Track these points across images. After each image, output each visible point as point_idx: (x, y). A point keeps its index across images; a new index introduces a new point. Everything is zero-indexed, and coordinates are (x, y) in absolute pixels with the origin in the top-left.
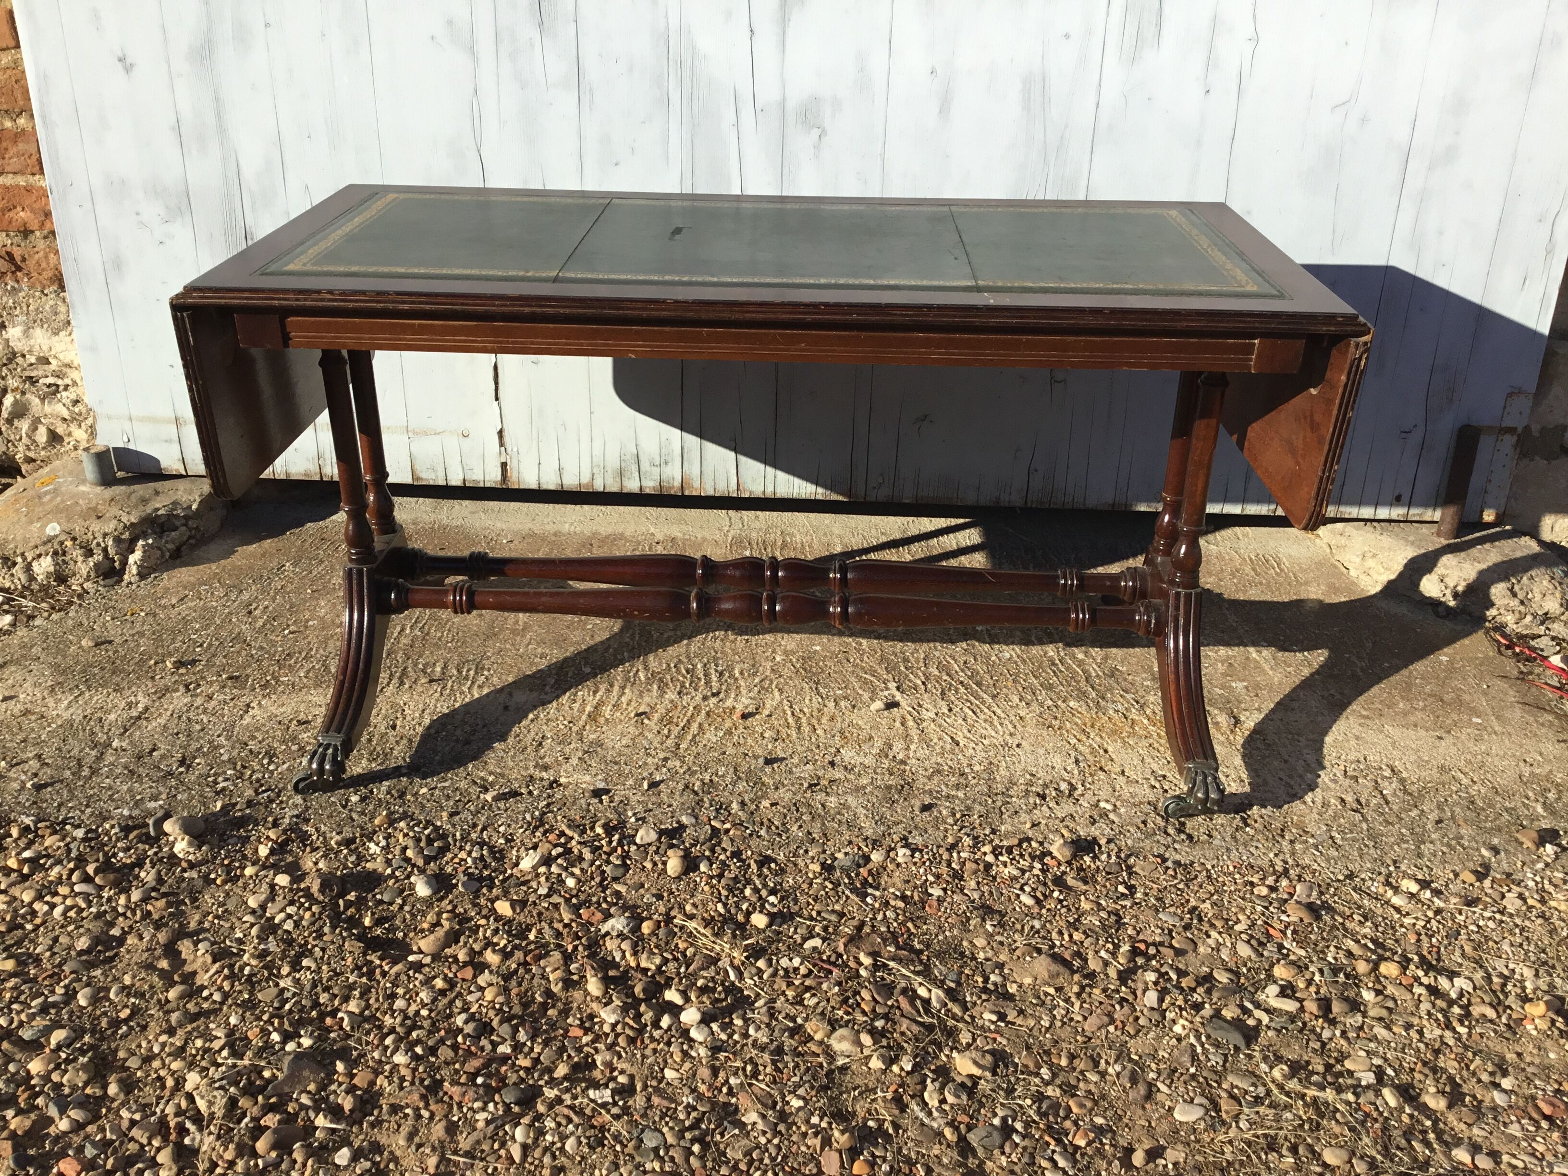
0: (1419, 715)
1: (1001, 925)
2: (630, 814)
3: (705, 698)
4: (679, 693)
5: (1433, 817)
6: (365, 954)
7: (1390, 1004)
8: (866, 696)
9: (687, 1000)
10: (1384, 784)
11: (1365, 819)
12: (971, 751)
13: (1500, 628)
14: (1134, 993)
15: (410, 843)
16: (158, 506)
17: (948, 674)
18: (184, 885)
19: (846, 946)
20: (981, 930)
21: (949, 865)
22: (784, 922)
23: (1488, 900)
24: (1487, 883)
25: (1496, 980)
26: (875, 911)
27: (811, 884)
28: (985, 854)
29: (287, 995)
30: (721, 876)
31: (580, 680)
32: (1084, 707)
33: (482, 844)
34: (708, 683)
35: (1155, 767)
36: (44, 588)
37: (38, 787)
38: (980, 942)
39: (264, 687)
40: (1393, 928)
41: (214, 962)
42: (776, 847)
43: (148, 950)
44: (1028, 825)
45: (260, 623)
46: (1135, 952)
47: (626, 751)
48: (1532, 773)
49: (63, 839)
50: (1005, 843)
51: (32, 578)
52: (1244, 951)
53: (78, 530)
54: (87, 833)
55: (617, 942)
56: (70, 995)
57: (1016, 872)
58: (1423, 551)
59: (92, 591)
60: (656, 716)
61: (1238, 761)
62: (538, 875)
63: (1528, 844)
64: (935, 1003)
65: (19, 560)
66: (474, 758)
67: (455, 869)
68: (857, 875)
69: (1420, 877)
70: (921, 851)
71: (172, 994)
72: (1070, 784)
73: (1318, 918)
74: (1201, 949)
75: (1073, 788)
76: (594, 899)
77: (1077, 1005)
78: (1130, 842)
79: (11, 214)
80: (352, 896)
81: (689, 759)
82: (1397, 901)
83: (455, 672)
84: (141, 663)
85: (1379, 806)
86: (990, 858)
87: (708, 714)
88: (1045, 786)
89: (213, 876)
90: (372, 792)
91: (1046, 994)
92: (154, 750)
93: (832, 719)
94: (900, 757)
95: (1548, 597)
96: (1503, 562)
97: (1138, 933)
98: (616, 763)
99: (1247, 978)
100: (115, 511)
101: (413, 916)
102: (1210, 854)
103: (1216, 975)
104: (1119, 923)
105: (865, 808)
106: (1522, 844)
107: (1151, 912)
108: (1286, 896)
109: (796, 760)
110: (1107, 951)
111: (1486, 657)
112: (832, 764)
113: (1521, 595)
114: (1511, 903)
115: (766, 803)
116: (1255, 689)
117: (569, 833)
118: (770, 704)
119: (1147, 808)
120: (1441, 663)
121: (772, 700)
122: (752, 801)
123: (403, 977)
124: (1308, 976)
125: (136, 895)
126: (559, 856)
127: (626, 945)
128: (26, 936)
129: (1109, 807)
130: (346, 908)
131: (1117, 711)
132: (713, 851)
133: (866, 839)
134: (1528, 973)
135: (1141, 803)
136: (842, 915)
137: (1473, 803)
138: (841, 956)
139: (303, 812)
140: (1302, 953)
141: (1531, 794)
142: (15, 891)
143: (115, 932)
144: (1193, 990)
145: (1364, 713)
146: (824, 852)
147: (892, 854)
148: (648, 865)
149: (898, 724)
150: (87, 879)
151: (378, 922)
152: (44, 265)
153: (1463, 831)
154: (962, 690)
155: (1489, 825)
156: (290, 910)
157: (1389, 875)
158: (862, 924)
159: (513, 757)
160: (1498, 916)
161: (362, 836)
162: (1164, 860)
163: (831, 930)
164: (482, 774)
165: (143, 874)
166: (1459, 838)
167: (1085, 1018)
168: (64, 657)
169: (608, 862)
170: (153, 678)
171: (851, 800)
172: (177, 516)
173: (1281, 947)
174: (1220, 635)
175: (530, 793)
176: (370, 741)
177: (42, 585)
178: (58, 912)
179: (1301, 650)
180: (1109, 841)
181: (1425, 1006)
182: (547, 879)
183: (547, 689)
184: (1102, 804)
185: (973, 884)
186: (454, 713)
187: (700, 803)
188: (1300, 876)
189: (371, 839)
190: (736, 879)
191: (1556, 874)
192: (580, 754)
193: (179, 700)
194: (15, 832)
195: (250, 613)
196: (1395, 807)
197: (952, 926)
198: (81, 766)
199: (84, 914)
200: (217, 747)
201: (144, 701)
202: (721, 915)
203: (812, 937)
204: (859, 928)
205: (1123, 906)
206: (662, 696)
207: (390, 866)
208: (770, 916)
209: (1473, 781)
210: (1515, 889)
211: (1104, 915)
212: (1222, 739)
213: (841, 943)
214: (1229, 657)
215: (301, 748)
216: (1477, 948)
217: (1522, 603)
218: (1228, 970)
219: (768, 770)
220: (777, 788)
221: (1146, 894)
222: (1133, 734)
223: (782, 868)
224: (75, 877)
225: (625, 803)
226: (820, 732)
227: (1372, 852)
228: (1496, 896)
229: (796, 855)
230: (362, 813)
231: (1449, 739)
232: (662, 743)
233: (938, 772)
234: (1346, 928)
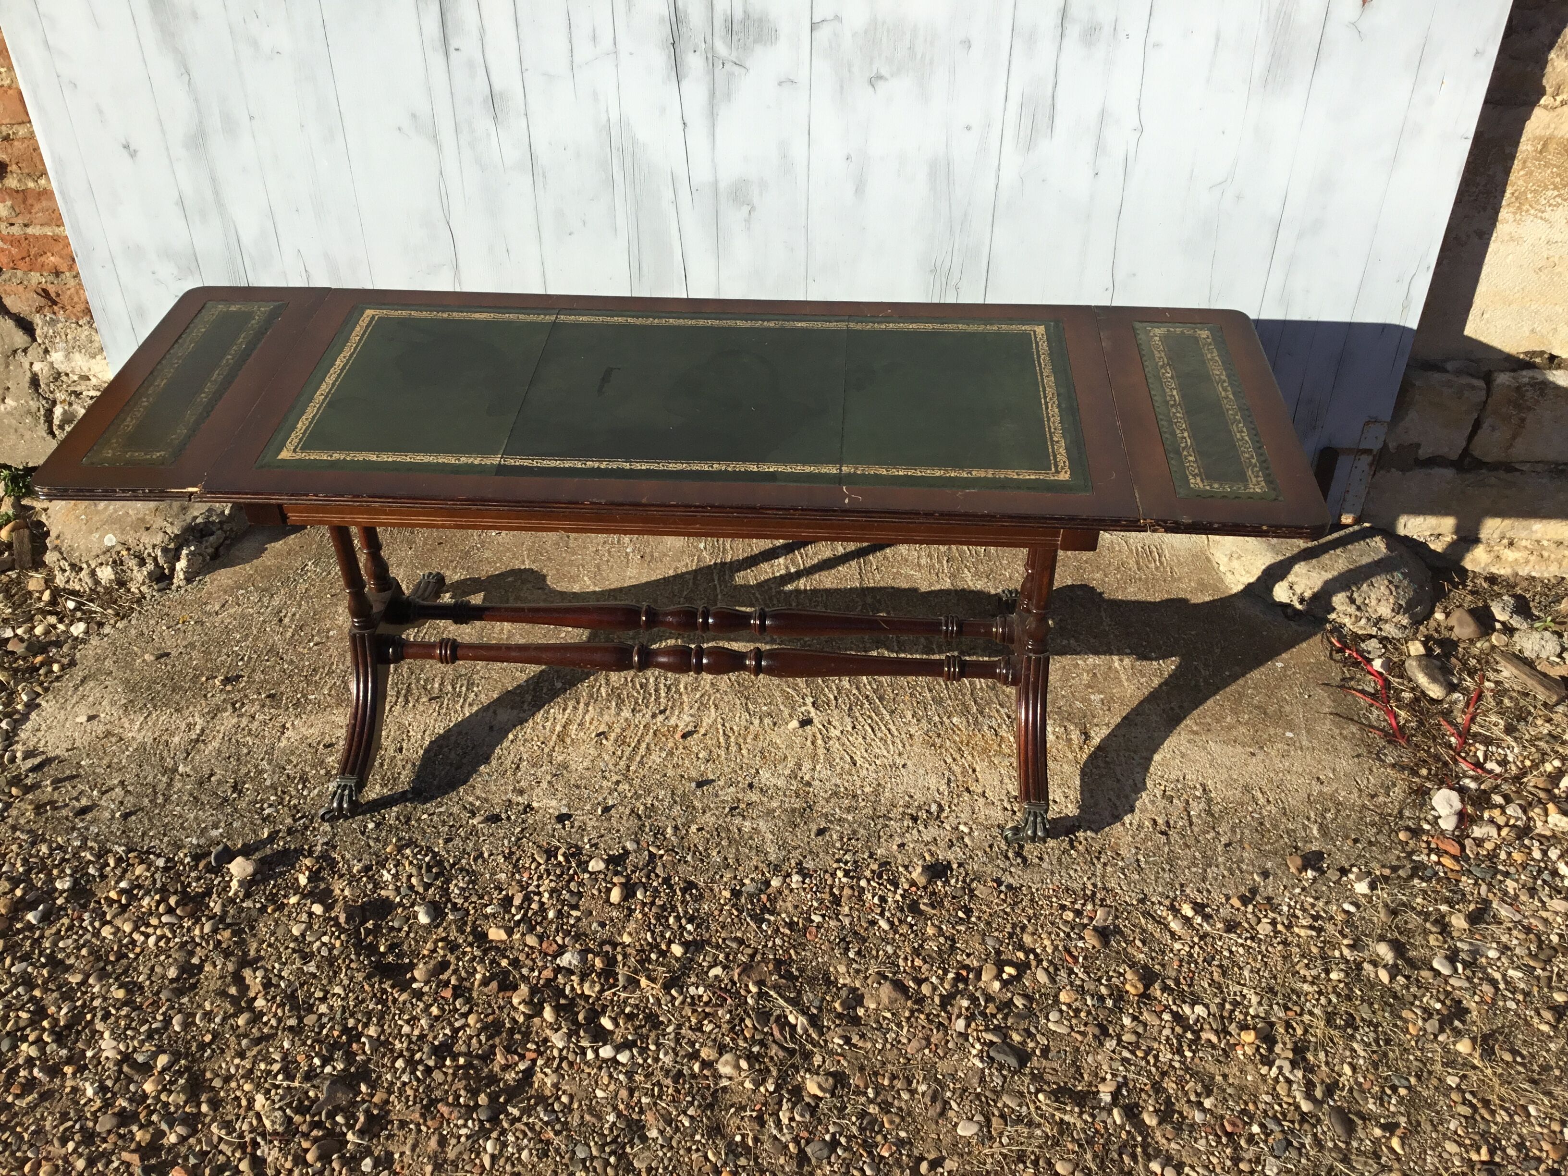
0: (1242, 729)
1: (861, 952)
2: (586, 841)
3: (654, 716)
4: (633, 711)
5: (1224, 840)
6: (381, 982)
7: (1140, 1030)
8: (786, 712)
9: (617, 1025)
10: (1194, 804)
11: (1169, 842)
12: (865, 771)
13: (1338, 628)
14: (950, 1019)
15: (414, 872)
16: (196, 514)
17: (858, 688)
18: (243, 915)
19: (739, 976)
20: (845, 958)
21: (831, 889)
22: (696, 950)
23: (1247, 925)
24: (1250, 908)
25: (1228, 1006)
26: (768, 938)
27: (721, 911)
28: (860, 879)
29: (325, 1020)
30: (653, 903)
31: (553, 695)
32: (965, 723)
34: (657, 699)
35: (1010, 787)
36: (108, 590)
37: (126, 816)
38: (842, 969)
39: (296, 705)
40: (1164, 951)
42: (698, 873)
43: (221, 978)
45: (289, 634)
46: (958, 978)
47: (587, 774)
48: (1320, 793)
49: (148, 870)
50: (878, 868)
51: (97, 582)
52: (1043, 977)
53: (131, 542)
54: (167, 862)
56: (167, 1021)
59: (148, 597)
60: (613, 736)
63: (1293, 870)
64: (799, 1030)
65: (84, 566)
66: (465, 782)
68: (759, 900)
69: (1199, 901)
70: (811, 876)
71: (241, 1021)
72: (940, 806)
73: (1106, 944)
75: (941, 809)
76: (553, 928)
77: (905, 1030)
78: (976, 866)
79: (43, 259)
80: (370, 924)
81: (638, 781)
82: (1175, 926)
83: (450, 688)
84: (196, 677)
85: (1183, 828)
86: (863, 884)
87: (655, 734)
88: (919, 808)
90: (384, 818)
91: (885, 1018)
92: (211, 775)
93: (756, 738)
94: (807, 778)
95: (1383, 602)
96: (1351, 570)
97: (966, 959)
98: (578, 787)
99: (1038, 1004)
100: (159, 522)
101: (417, 942)
102: (1037, 878)
103: (1016, 1001)
104: (953, 948)
105: (772, 833)
106: (1289, 868)
107: (977, 937)
108: (1087, 921)
109: (721, 783)
110: (938, 977)
111: (1318, 662)
112: (751, 786)
113: (1359, 602)
114: (1264, 929)
115: (694, 828)
116: (1108, 703)
117: (539, 860)
118: (707, 721)
119: (995, 831)
120: (1275, 669)
121: (710, 717)
122: (683, 825)
123: (409, 1005)
125: (207, 928)
128: (130, 965)
129: (966, 830)
130: (366, 936)
131: (990, 727)
132: (648, 877)
133: (768, 865)
134: (1255, 999)
135: (992, 825)
136: (741, 942)
137: (1261, 824)
138: (734, 983)
139: (331, 840)
140: (1087, 978)
141: (1312, 815)
142: (118, 922)
143: (195, 961)
144: (994, 1016)
145: (1195, 728)
146: (735, 877)
147: (788, 880)
148: (597, 893)
149: (809, 743)
150: (170, 911)
151: (391, 948)
152: (76, 299)
153: (1245, 855)
154: (867, 706)
155: (1268, 847)
156: (325, 939)
157: (1174, 899)
158: (756, 951)
159: (496, 781)
160: (1249, 942)
161: (377, 864)
162: (1000, 883)
163: (731, 958)
164: (471, 799)
165: (212, 904)
166: (1240, 861)
167: (910, 1041)
168: (132, 671)
169: (567, 891)
170: (205, 696)
171: (762, 825)
172: (213, 523)
173: (1072, 972)
174: (1092, 640)
175: (509, 818)
176: (382, 765)
177: (106, 588)
178: (152, 941)
179: (1157, 659)
180: (960, 865)
181: (1166, 1032)
183: (526, 707)
184: (962, 827)
185: (846, 910)
186: (449, 731)
187: (641, 828)
188: (1103, 900)
189: (384, 867)
190: (663, 907)
191: (1309, 899)
192: (549, 778)
193: (228, 720)
194: (112, 862)
195: (281, 620)
196: (1196, 829)
197: (824, 953)
198: (156, 793)
199: (171, 944)
200: (261, 772)
201: (200, 722)
202: (649, 944)
203: (716, 965)
204: (752, 956)
205: (959, 932)
206: (618, 714)
207: (399, 893)
208: (686, 945)
209: (1268, 801)
210: (1271, 915)
211: (942, 940)
212: (1071, 757)
213: (737, 971)
214: (1095, 666)
215: (328, 773)
216: (1224, 974)
217: (1359, 608)
218: (1025, 996)
219: (699, 793)
220: (704, 812)
221: (979, 918)
222: (999, 753)
223: (701, 895)
224: (161, 909)
225: (582, 829)
226: (744, 752)
227: (1166, 875)
228: (1253, 921)
229: (713, 881)
230: (377, 840)
231: (1260, 756)
232: (616, 765)
233: (835, 794)
234: (1126, 953)
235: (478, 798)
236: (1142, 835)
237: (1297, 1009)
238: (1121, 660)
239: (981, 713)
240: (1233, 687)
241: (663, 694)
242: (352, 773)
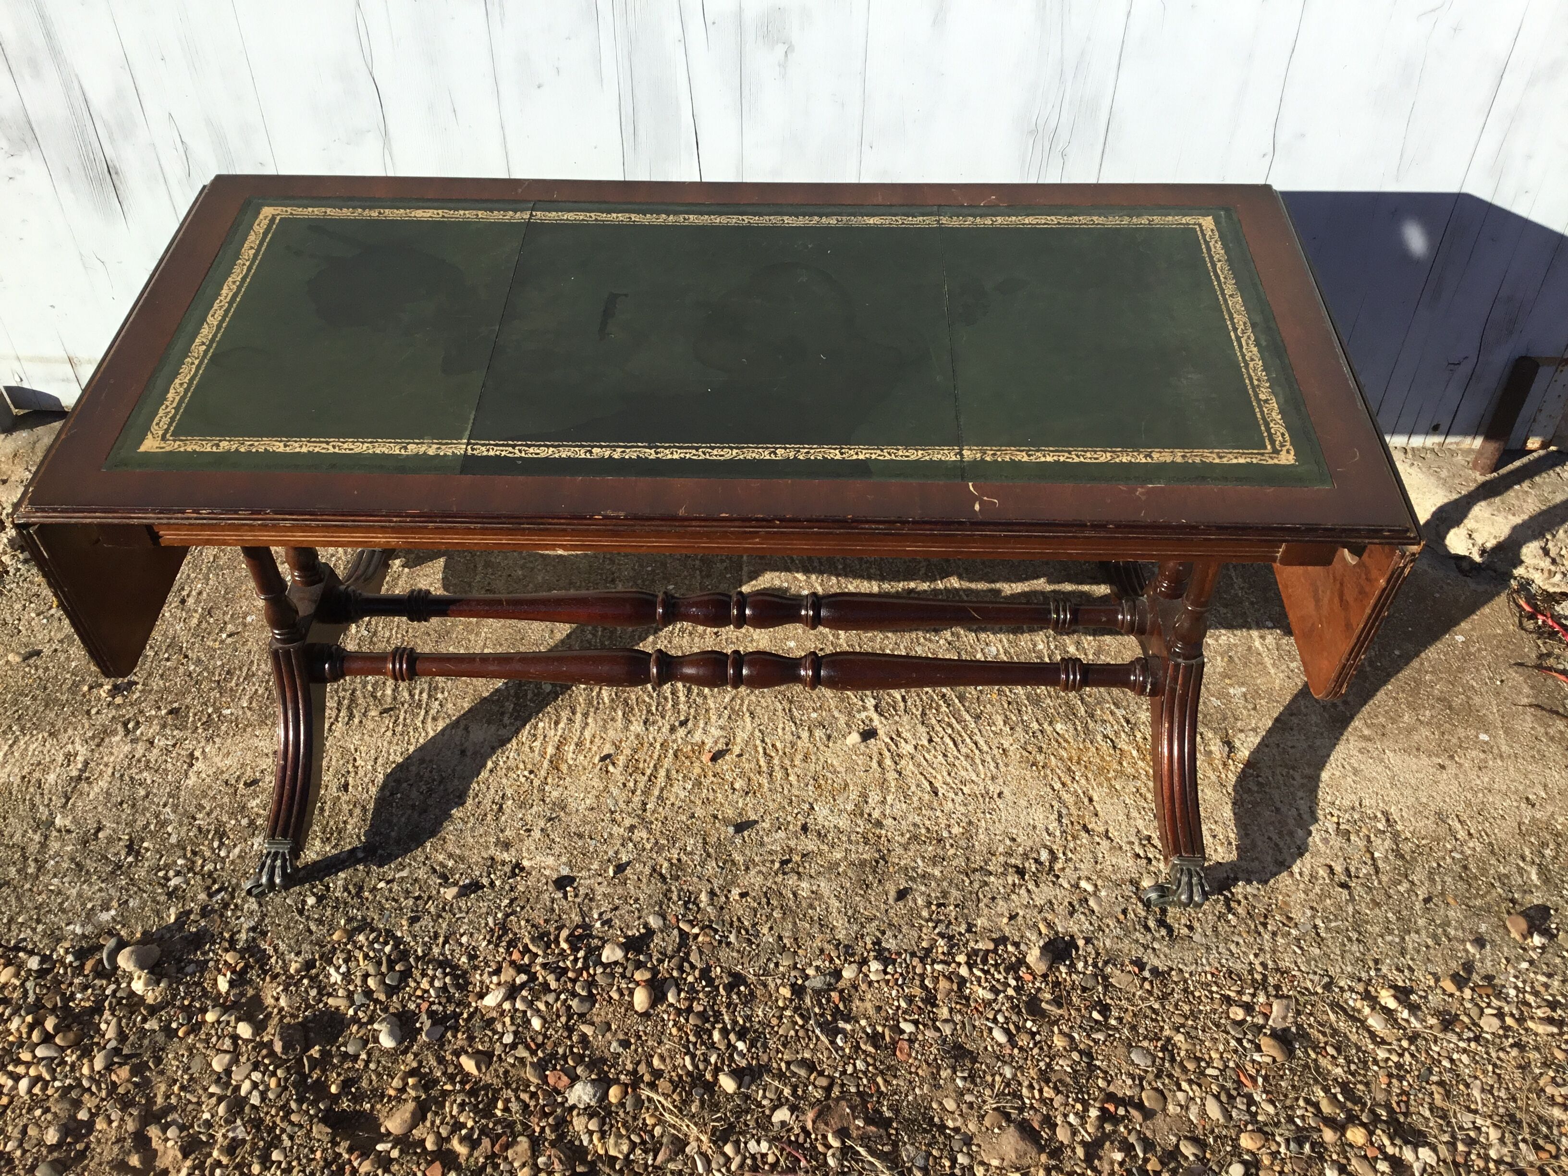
0: (1425, 732)
1: (971, 1078)
2: (596, 916)
3: (673, 729)
4: (645, 723)
5: (1422, 893)
6: (335, 1144)
8: (842, 720)
10: (1377, 842)
11: (1352, 899)
12: (950, 804)
13: (1525, 585)
15: (372, 970)
18: (146, 1042)
19: (814, 1122)
20: (951, 1087)
21: (922, 981)
22: (753, 1081)
23: (1466, 1020)
24: (1468, 994)
25: (1461, 1147)
26: (846, 1059)
27: (780, 1018)
28: (959, 964)
30: (690, 1010)
31: (540, 703)
32: (1072, 730)
33: (443, 963)
34: (675, 704)
35: (1140, 824)
38: (950, 1105)
40: (1365, 1063)
41: (185, 1156)
42: (746, 960)
43: (118, 1141)
44: (1005, 920)
45: (194, 621)
46: (1105, 1116)
47: (591, 816)
48: (1533, 818)
49: (17, 975)
50: (980, 946)
52: (1214, 1110)
54: (41, 962)
55: (584, 1119)
57: (990, 996)
58: (1455, 496)
59: (12, 571)
60: (621, 760)
61: (1227, 812)
62: (502, 1013)
63: (1514, 934)
66: (433, 833)
67: (418, 1006)
68: (828, 1000)
69: (1400, 984)
70: (894, 962)
72: (1051, 852)
73: (1290, 1053)
74: (1171, 1109)
75: (1054, 857)
76: (561, 1051)
78: (1108, 943)
80: (315, 1051)
81: (657, 826)
82: (1375, 1022)
83: (406, 694)
84: (76, 685)
85: (1368, 876)
86: (964, 971)
87: (676, 755)
88: (1025, 856)
89: (174, 1025)
90: (328, 888)
92: (99, 829)
93: (806, 758)
94: (876, 814)
96: (1542, 513)
97: (1109, 1083)
98: (580, 836)
99: (1212, 1153)
100: (19, 473)
101: (379, 1075)
102: (1189, 957)
103: (1182, 1148)
104: (1091, 1067)
105: (838, 897)
106: (1509, 931)
107: (1121, 1050)
108: (1260, 1021)
109: (766, 825)
110: (1076, 1114)
111: (1506, 634)
112: (805, 828)
113: (1553, 553)
114: (1490, 1024)
115: (735, 893)
116: (1252, 697)
117: (534, 949)
118: (741, 736)
119: (1128, 890)
120: (1454, 645)
121: (744, 729)
122: (721, 889)
124: (1274, 1148)
125: (99, 1064)
126: (523, 986)
127: (593, 1125)
129: (1090, 888)
130: (312, 1069)
131: (1106, 737)
132: (681, 969)
133: (837, 946)
134: (1494, 1135)
135: (1123, 882)
136: (810, 1066)
137: (1465, 868)
138: (807, 1134)
139: (259, 923)
140: (1271, 1110)
141: (1527, 852)
143: (83, 1115)
144: (1158, 1174)
145: (1366, 732)
146: (795, 967)
147: (865, 969)
148: (615, 996)
149: (874, 764)
150: (47, 1039)
151: (346, 1085)
153: (1451, 914)
154: (944, 709)
155: (1478, 902)
156: (256, 1076)
157: (1369, 982)
158: (832, 1082)
159: (473, 829)
160: (1473, 1046)
161: (321, 958)
162: (1141, 966)
163: (800, 1093)
164: (441, 857)
165: (103, 1026)
166: (1446, 923)
169: (574, 994)
170: (88, 712)
171: (824, 886)
173: (1251, 1101)
174: (1223, 610)
175: (492, 884)
176: (322, 810)
178: (23, 1084)
180: (1088, 941)
182: (512, 1018)
183: (506, 721)
184: (1083, 884)
185: (944, 1013)
186: (408, 762)
187: (667, 894)
188: (1277, 987)
189: (330, 962)
190: (704, 1016)
191: (1540, 977)
192: (542, 823)
193: (119, 748)
195: (183, 601)
196: (1384, 879)
197: (923, 1080)
198: (26, 859)
199: (50, 1092)
200: (163, 824)
201: (82, 751)
202: (689, 1074)
203: (781, 1105)
204: (828, 1089)
205: (1096, 1042)
206: (627, 728)
207: (352, 1003)
208: (737, 1074)
209: (1470, 834)
210: (1495, 1002)
211: (1075, 1056)
212: (1213, 778)
213: (810, 1115)
214: (1230, 647)
215: (252, 823)
216: (1447, 1095)
217: (1554, 562)
218: (1195, 1140)
219: (738, 841)
220: (747, 869)
221: (1120, 1019)
222: (1121, 773)
223: (752, 993)
224: (36, 1036)
225: (590, 898)
226: (793, 778)
227: (1355, 948)
228: (1474, 1013)
229: (766, 973)
230: (320, 922)
231: (1452, 769)
232: (628, 803)
233: (915, 838)
234: (1317, 1067)
235: (450, 856)
236: (1317, 889)
237: (1551, 1148)
238: (1262, 637)
239: (1092, 716)
240: (1406, 673)
241: (683, 699)
242: (284, 835)
